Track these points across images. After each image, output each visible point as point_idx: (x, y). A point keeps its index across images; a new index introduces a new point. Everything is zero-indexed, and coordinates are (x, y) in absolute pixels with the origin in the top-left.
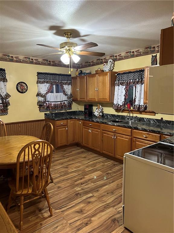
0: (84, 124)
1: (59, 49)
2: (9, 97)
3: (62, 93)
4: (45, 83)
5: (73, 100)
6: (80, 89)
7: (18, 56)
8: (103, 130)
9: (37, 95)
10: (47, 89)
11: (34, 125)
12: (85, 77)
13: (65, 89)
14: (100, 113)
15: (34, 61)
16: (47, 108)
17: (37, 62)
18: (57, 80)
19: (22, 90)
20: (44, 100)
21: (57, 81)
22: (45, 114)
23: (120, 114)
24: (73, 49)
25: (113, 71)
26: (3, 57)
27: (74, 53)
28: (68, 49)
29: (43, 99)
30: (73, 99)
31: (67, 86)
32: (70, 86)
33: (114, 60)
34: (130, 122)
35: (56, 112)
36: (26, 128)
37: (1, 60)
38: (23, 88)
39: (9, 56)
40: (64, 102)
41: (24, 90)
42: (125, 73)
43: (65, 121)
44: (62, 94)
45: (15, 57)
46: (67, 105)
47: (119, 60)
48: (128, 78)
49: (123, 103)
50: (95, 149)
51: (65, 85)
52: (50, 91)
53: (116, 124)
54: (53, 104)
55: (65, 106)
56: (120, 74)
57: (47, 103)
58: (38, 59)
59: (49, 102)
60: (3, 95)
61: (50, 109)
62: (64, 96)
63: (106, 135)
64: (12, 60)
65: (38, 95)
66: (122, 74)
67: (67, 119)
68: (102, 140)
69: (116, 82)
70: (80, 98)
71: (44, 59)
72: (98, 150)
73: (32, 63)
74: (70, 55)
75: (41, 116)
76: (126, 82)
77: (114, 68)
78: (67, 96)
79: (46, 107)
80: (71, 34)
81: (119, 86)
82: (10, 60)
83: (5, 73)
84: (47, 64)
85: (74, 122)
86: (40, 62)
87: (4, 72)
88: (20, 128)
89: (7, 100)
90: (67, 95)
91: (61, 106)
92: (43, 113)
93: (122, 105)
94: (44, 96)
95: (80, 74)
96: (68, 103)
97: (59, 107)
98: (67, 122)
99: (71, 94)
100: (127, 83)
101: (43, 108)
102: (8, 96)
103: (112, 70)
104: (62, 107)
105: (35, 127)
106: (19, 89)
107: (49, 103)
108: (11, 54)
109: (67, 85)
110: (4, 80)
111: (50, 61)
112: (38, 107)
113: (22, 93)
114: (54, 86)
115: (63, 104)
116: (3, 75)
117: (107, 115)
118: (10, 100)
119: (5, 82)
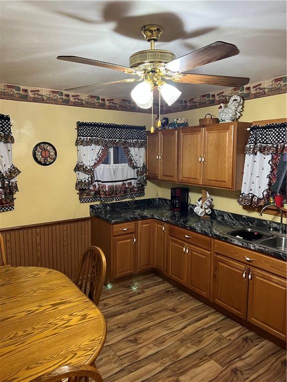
0: (171, 233)
1: (127, 71)
2: (17, 175)
3: (127, 164)
4: (93, 145)
5: (148, 178)
6: (163, 157)
7: (38, 89)
8: (218, 254)
9: (75, 169)
10: (95, 156)
11: (69, 230)
12: (177, 132)
13: (134, 155)
14: (207, 209)
15: (72, 99)
16: (95, 194)
17: (76, 100)
18: (117, 138)
19: (45, 159)
20: (90, 179)
21: (117, 140)
22: (91, 207)
23: (255, 215)
24: (162, 69)
25: (240, 120)
26: (8, 90)
27: (167, 78)
28: (150, 69)
29: (87, 176)
30: (148, 174)
31: (136, 149)
32: (143, 150)
33: (244, 98)
34: (284, 238)
35: (114, 202)
36: (50, 237)
37: (3, 96)
38: (47, 155)
39: (19, 89)
40: (129, 181)
41: (48, 159)
42: (270, 126)
43: (132, 225)
44: (126, 166)
45: (31, 91)
46: (136, 188)
47: (256, 96)
48: (279, 138)
49: (265, 193)
50: (197, 291)
51: (133, 148)
52: (103, 159)
53: (254, 246)
54: (107, 186)
55: (132, 189)
56: (258, 128)
57: (95, 185)
58: (79, 94)
59: (100, 183)
60: (4, 170)
61: (102, 196)
62: (131, 169)
63: (225, 266)
64: (24, 98)
65: (79, 168)
66: (263, 128)
67: (136, 219)
68: (215, 276)
69: (248, 146)
70: (164, 176)
71: (92, 94)
72: (204, 294)
73: (66, 102)
74: (155, 85)
75: (84, 211)
76: (275, 146)
77: (241, 115)
78: (136, 170)
79: (93, 193)
80: (158, 30)
81: (256, 154)
82: (20, 97)
83: (9, 124)
84: (97, 104)
85: (150, 226)
86: (84, 102)
87: (7, 123)
88: (38, 238)
89: (12, 181)
90: (137, 168)
91: (123, 190)
92: (87, 206)
93: (261, 196)
94: (90, 171)
95: (163, 125)
96: (137, 184)
97: (120, 192)
98: (136, 226)
99: (144, 166)
100: (277, 148)
101: (88, 194)
102: (14, 171)
103: (237, 119)
104: (125, 192)
105: (69, 234)
106: (39, 158)
107: (99, 185)
108: (22, 85)
109: (138, 148)
110: (8, 139)
111: (103, 100)
112: (78, 193)
113: (45, 164)
114: (111, 150)
115: (127, 186)
116: (4, 129)
117: (222, 214)
118: (18, 180)
119: (8, 144)
